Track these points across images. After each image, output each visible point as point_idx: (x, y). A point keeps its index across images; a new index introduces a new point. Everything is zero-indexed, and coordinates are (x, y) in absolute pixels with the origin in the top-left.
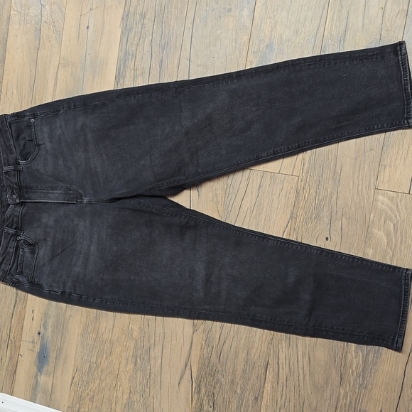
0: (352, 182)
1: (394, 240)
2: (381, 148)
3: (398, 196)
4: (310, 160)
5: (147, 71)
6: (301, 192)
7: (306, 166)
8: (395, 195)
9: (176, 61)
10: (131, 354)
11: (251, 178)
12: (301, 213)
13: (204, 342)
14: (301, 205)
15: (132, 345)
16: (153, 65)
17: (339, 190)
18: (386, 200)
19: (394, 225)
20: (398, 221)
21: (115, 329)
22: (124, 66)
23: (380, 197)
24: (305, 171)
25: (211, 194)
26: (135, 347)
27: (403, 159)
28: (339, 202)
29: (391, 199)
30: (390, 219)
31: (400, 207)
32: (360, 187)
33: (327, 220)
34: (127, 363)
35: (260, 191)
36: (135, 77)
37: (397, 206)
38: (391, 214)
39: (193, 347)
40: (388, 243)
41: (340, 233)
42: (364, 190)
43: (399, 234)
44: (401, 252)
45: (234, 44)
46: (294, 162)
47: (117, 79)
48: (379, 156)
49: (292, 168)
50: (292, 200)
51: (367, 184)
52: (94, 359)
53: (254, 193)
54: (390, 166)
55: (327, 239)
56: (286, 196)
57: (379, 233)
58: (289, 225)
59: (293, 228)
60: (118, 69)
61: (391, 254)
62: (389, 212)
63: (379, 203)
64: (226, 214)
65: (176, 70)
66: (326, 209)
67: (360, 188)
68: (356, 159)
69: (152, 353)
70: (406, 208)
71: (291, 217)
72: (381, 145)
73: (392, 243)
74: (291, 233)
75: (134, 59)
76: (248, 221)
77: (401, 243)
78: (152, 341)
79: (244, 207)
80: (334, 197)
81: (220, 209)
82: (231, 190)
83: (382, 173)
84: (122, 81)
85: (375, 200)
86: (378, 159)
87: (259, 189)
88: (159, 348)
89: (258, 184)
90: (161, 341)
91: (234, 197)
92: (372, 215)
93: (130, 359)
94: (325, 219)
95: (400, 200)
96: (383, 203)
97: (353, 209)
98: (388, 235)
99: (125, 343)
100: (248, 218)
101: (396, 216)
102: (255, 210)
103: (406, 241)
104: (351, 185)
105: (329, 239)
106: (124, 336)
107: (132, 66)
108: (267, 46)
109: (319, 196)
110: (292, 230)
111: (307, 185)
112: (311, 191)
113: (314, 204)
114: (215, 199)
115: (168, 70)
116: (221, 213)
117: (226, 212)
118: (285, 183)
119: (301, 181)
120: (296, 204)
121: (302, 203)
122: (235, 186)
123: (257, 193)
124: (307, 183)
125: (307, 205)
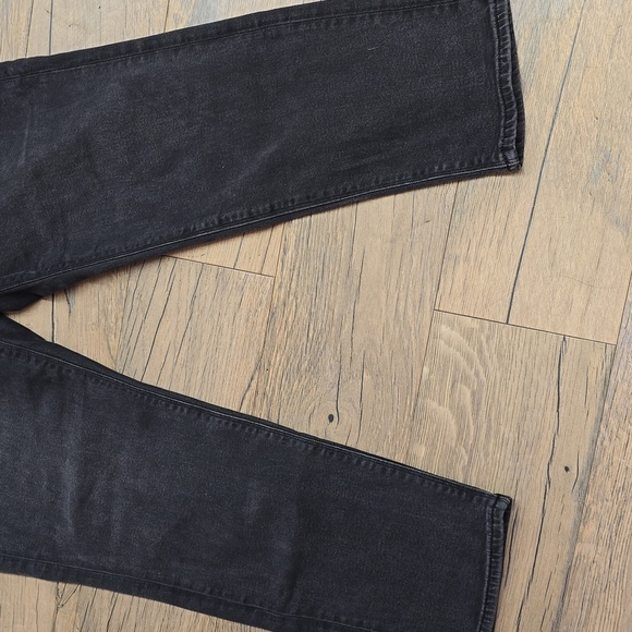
0: (384, 294)
1: (472, 427)
2: (447, 218)
3: (482, 327)
4: (298, 240)
6: (279, 311)
7: (289, 254)
8: (475, 324)
9: (24, 14)
11: (177, 278)
12: (278, 359)
14: (278, 341)
17: (358, 309)
18: (455, 335)
19: (473, 394)
20: (480, 384)
23: (444, 329)
24: (288, 265)
25: (94, 311)
27: (495, 243)
28: (358, 338)
29: (468, 334)
30: (466, 380)
31: (487, 354)
32: (402, 304)
33: (331, 376)
35: (196, 308)
37: (480, 352)
38: (468, 369)
40: (460, 433)
41: (357, 405)
42: (410, 313)
43: (483, 412)
44: (487, 455)
46: (264, 245)
48: (444, 237)
49: (261, 259)
50: (261, 328)
51: (417, 299)
53: (182, 311)
54: (467, 259)
55: (331, 418)
56: (247, 320)
57: (440, 412)
58: (254, 385)
59: (261, 392)
61: (467, 458)
62: (463, 363)
63: (442, 342)
64: (124, 355)
65: (24, 34)
66: (329, 352)
67: (401, 308)
68: (393, 241)
70: (500, 356)
71: (258, 367)
72: (448, 211)
73: (468, 434)
76: (169, 372)
77: (487, 436)
79: (162, 343)
80: (347, 327)
81: (114, 343)
82: (136, 303)
83: (450, 274)
85: (433, 335)
86: (442, 244)
87: (192, 302)
89: (191, 292)
91: (141, 317)
92: (426, 370)
94: (328, 373)
95: (488, 338)
96: (449, 343)
97: (387, 354)
98: (460, 415)
100: (169, 364)
101: (477, 374)
102: (184, 348)
103: (498, 432)
104: (383, 299)
105: (336, 419)
109: (316, 322)
110: (260, 396)
111: (291, 297)
112: (299, 310)
113: (305, 339)
114: (103, 321)
115: (8, 36)
116: (114, 353)
117: (126, 351)
118: (247, 291)
119: (280, 287)
120: (269, 339)
121: (281, 336)
122: (144, 294)
123: (189, 313)
124: (292, 291)
125: (291, 342)
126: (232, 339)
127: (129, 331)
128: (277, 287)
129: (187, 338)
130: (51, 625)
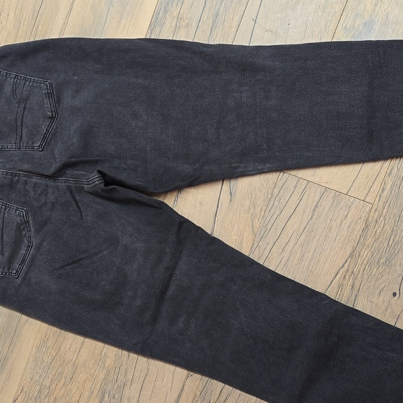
4: (393, 186)
5: (195, 24)
6: (372, 225)
7: (385, 193)
9: (237, 18)
10: (98, 386)
11: (307, 193)
12: (366, 253)
13: (199, 393)
14: (368, 243)
15: (102, 376)
16: (205, 18)
21: (83, 350)
22: (166, 11)
24: (383, 199)
25: (247, 202)
26: (105, 379)
34: (90, 397)
35: (316, 213)
36: (176, 28)
39: (183, 396)
45: (320, 13)
47: (152, 26)
49: (366, 192)
50: (357, 233)
52: (47, 383)
53: (307, 213)
55: (395, 294)
56: (350, 227)
58: (346, 265)
59: (350, 270)
60: (156, 13)
64: (262, 233)
65: (234, 30)
69: (126, 391)
71: (351, 255)
74: (347, 277)
75: (180, 5)
76: (291, 248)
78: (130, 376)
81: (256, 224)
82: (276, 203)
84: (158, 30)
87: (314, 210)
88: (136, 387)
89: (315, 203)
90: (142, 379)
91: (278, 212)
93: (96, 392)
99: (93, 371)
100: (291, 244)
102: (304, 235)
105: (398, 295)
106: (92, 362)
107: (175, 13)
108: (365, 24)
109: (396, 236)
110: (349, 273)
111: (382, 218)
112: (386, 227)
113: (386, 244)
114: (252, 210)
115: (223, 29)
116: (255, 230)
117: (264, 230)
118: (353, 209)
119: (375, 211)
120: (361, 240)
121: (370, 240)
122: (283, 199)
123: (311, 215)
124: (383, 215)
125: (376, 245)
126: (337, 236)
127: (268, 219)
128: (373, 210)
129: (306, 230)
130: (181, 386)
